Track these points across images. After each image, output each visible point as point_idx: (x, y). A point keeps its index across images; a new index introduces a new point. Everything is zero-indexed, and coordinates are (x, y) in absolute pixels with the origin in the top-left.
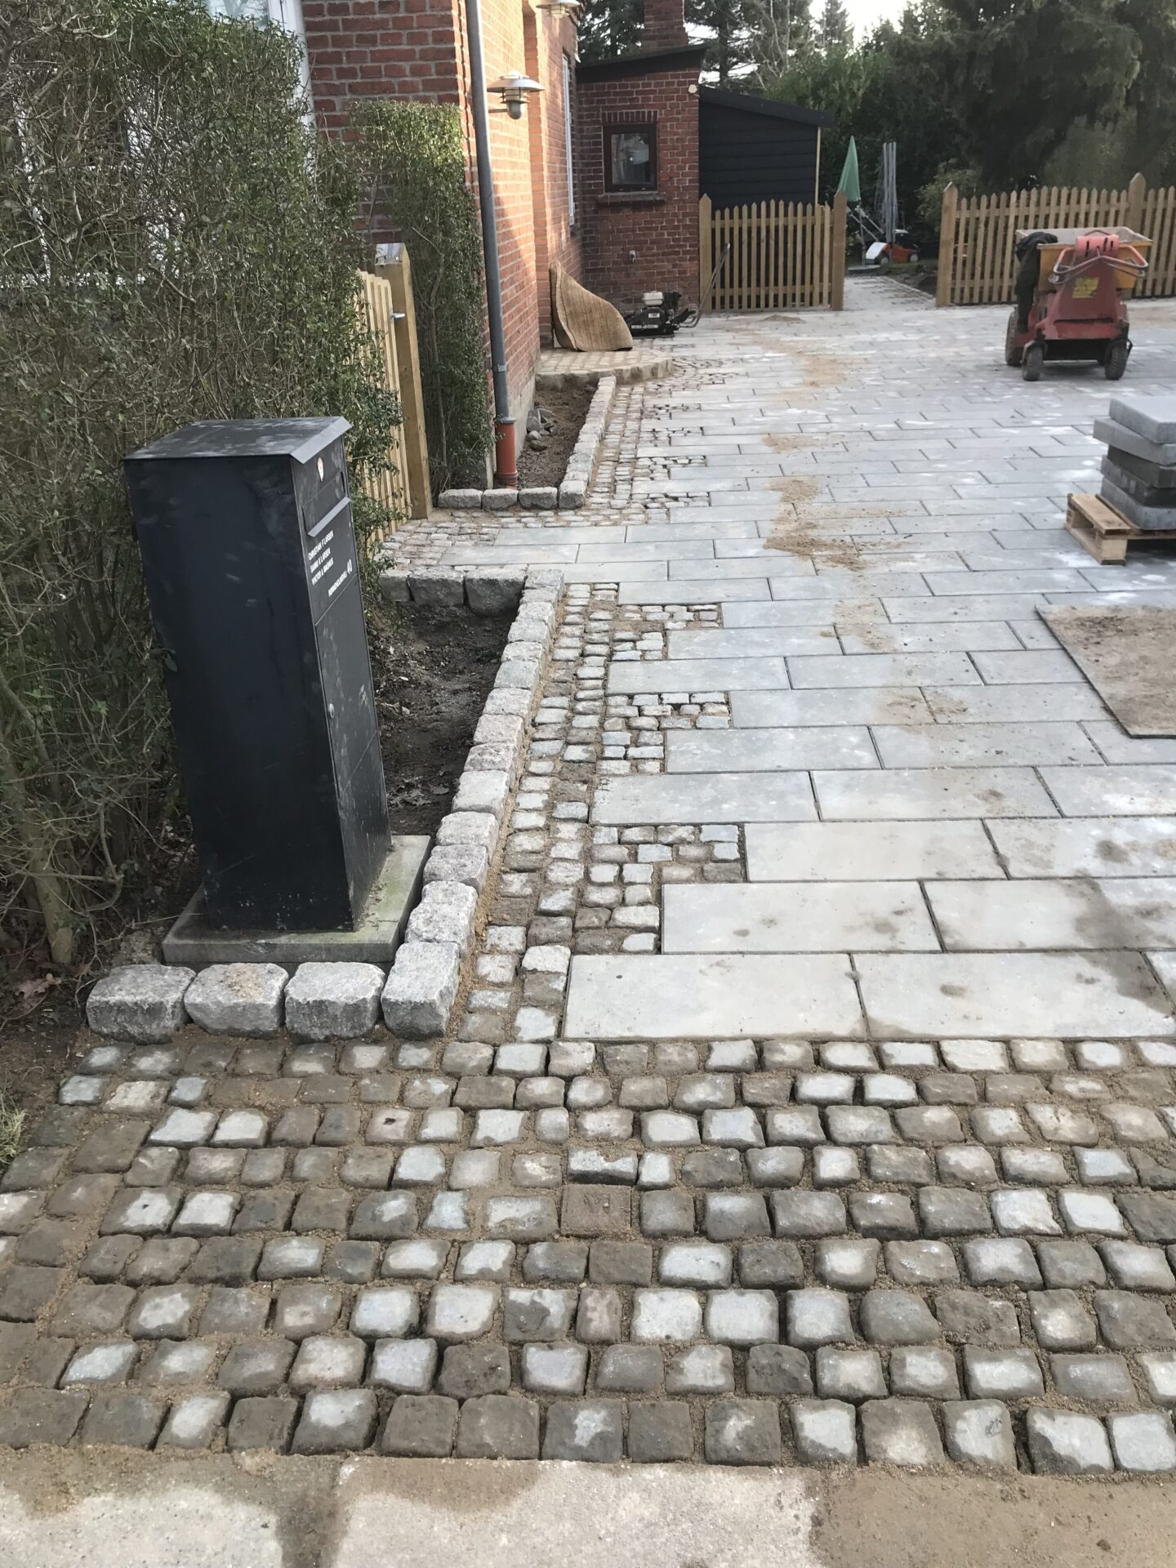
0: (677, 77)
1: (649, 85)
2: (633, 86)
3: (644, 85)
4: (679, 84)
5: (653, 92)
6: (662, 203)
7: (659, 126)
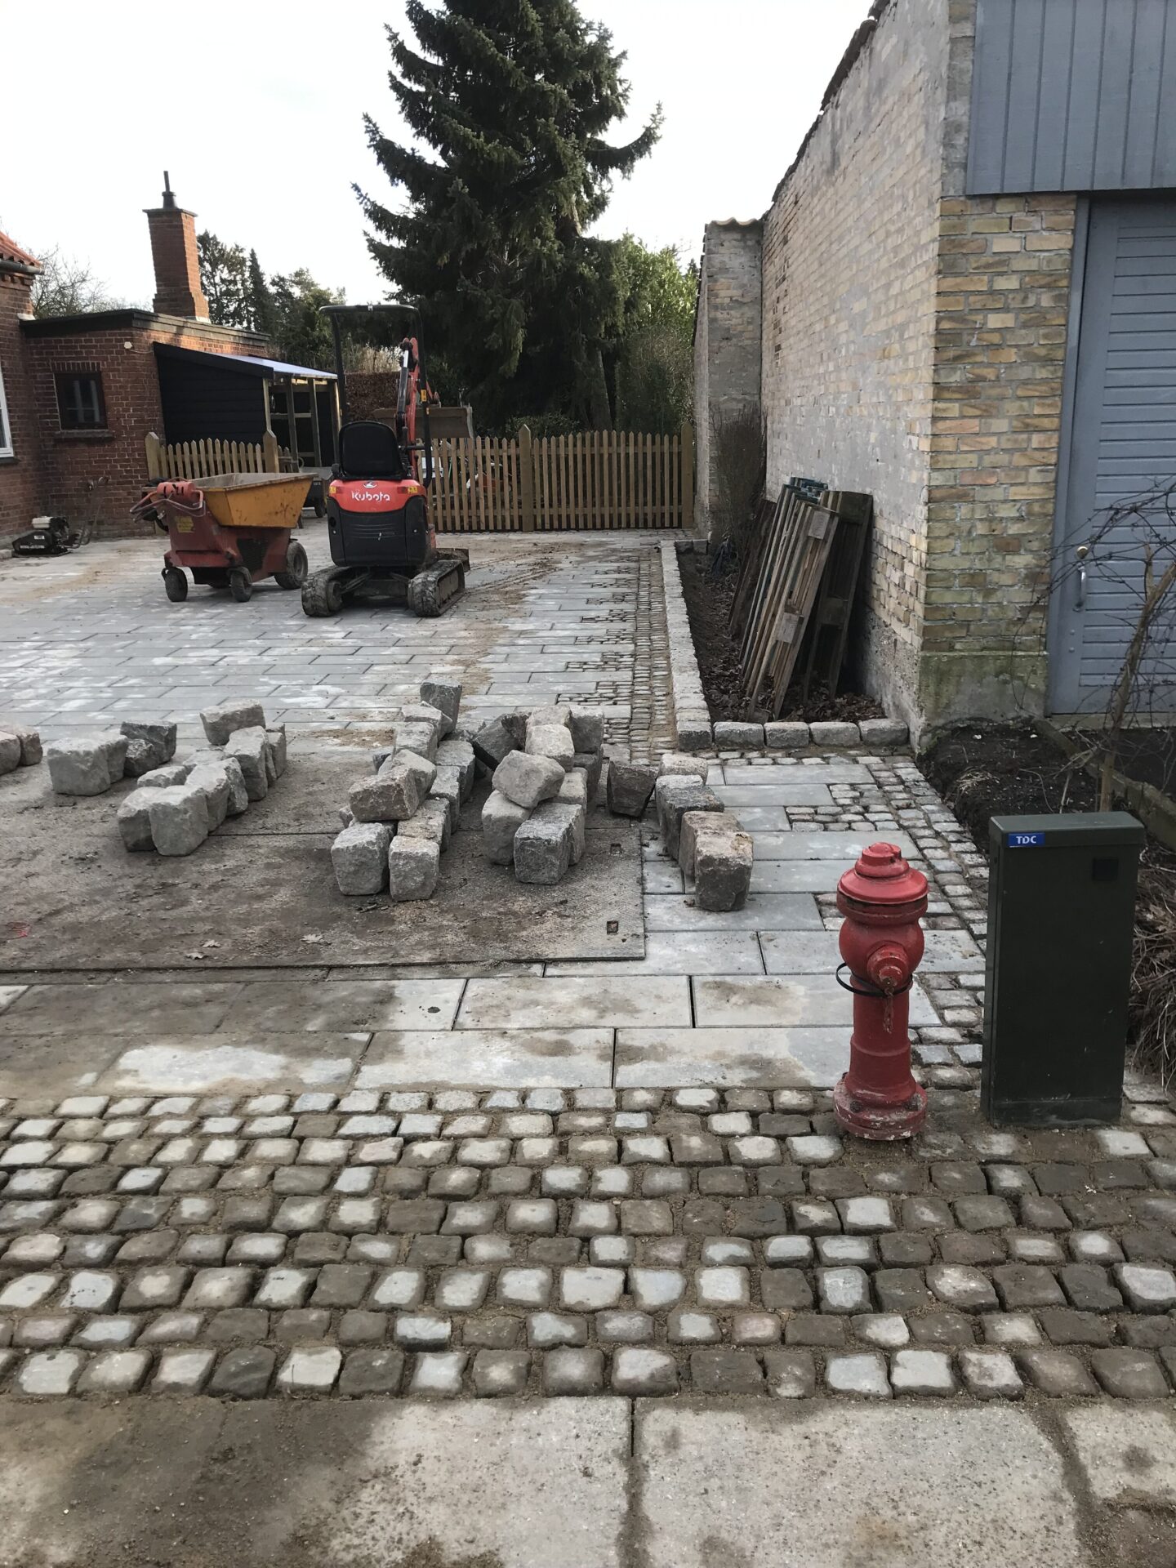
0: (114, 335)
1: (91, 341)
2: (76, 341)
3: (86, 341)
4: (117, 340)
5: (95, 347)
6: (110, 440)
7: (103, 374)
